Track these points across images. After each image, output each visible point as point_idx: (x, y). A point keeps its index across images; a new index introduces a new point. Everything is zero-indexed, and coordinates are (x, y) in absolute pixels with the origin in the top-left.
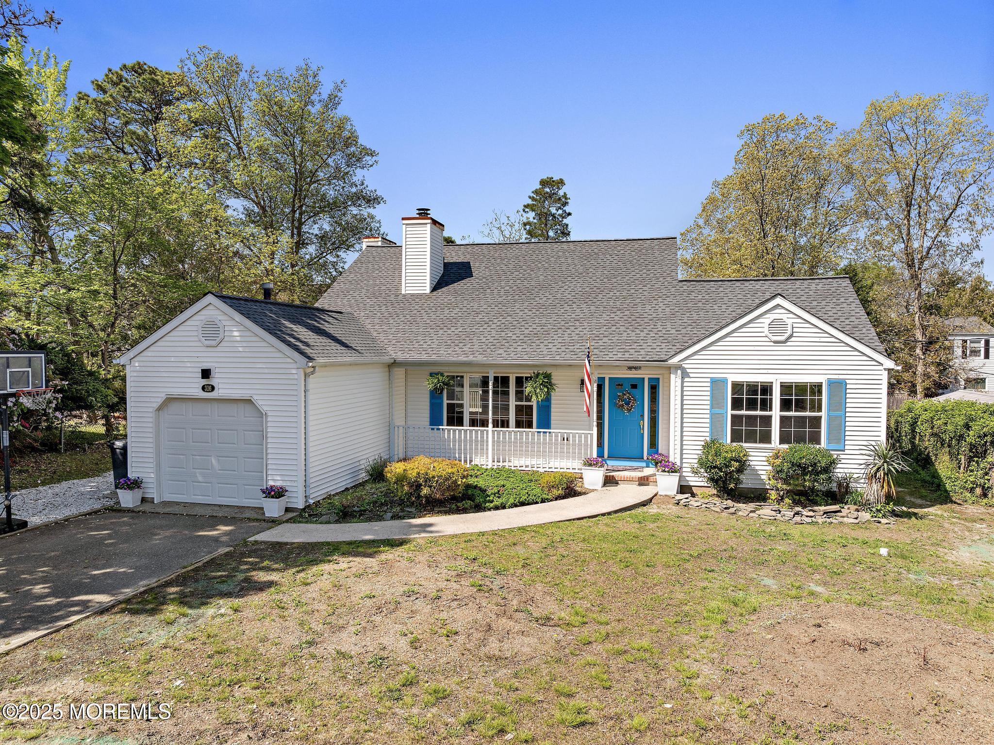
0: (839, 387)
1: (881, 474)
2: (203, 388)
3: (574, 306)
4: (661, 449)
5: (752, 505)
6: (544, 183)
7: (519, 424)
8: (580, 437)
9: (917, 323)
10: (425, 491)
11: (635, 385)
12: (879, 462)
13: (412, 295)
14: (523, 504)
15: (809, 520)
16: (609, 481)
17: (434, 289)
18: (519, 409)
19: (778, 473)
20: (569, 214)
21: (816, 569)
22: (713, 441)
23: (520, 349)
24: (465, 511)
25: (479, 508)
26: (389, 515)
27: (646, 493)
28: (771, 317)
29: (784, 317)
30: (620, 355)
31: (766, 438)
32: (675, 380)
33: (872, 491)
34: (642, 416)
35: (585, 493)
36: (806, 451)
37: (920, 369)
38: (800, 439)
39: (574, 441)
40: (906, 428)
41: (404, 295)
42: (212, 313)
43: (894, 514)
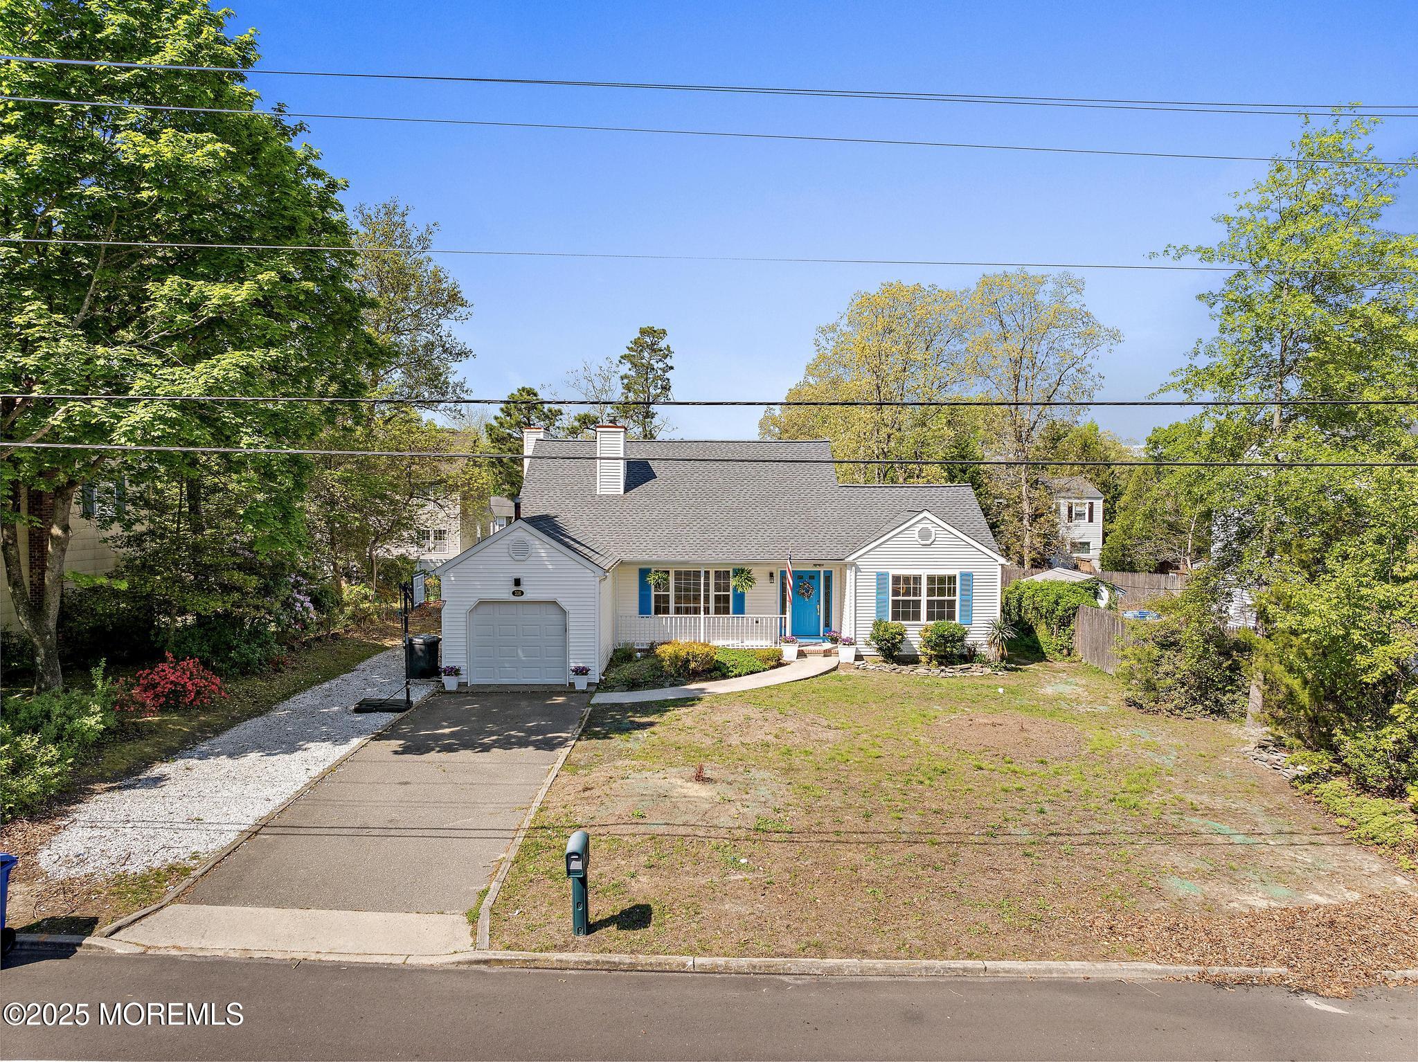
0: (968, 577)
1: (997, 640)
2: (514, 593)
3: (758, 509)
4: (834, 626)
5: (911, 667)
6: (643, 332)
7: (717, 611)
8: (771, 620)
9: (1024, 494)
10: (693, 665)
11: (813, 576)
12: (996, 632)
13: (608, 496)
14: (752, 673)
15: (951, 675)
16: (801, 654)
17: (626, 490)
18: (717, 598)
19: (928, 643)
20: (672, 368)
21: (962, 700)
22: (880, 621)
23: (725, 549)
24: (716, 679)
25: (725, 676)
26: (668, 684)
27: (830, 662)
28: (920, 526)
29: (929, 526)
30: (807, 555)
31: (917, 616)
32: (850, 575)
33: (991, 653)
34: (819, 601)
35: (787, 664)
36: (947, 626)
37: (1027, 541)
38: (941, 617)
39: (762, 623)
40: (1014, 603)
41: (600, 496)
42: (521, 534)
43: (1006, 669)
